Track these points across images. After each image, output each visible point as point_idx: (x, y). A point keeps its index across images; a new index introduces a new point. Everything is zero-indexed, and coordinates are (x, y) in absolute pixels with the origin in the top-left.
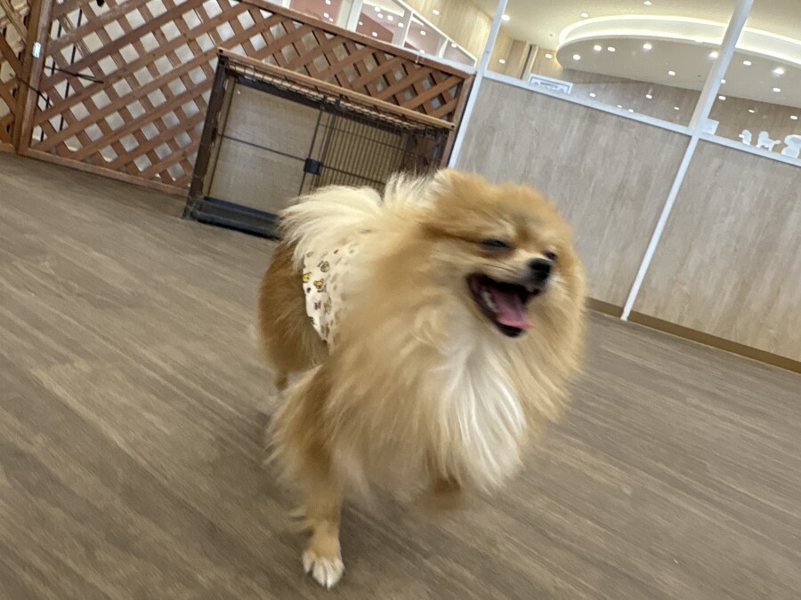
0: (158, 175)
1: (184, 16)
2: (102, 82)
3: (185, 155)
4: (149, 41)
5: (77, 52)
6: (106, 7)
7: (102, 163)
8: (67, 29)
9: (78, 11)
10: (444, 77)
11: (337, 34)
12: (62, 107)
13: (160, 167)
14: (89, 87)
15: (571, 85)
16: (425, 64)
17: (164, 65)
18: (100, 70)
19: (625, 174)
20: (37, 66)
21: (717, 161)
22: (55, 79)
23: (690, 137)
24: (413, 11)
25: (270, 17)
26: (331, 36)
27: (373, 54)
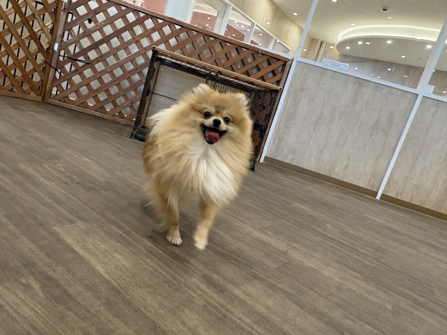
0: (117, 114)
1: (134, 28)
2: (89, 64)
3: (132, 103)
4: (115, 42)
5: (77, 47)
6: (93, 24)
7: (87, 107)
8: (72, 36)
9: (78, 26)
10: (275, 61)
11: (216, 37)
12: (68, 77)
13: (118, 109)
14: (82, 67)
15: (347, 65)
16: (264, 54)
17: (122, 54)
18: (88, 58)
19: (379, 116)
20: (56, 55)
21: (433, 109)
22: (65, 62)
23: (418, 95)
24: (256, 23)
25: (180, 28)
26: (213, 39)
27: (236, 49)
